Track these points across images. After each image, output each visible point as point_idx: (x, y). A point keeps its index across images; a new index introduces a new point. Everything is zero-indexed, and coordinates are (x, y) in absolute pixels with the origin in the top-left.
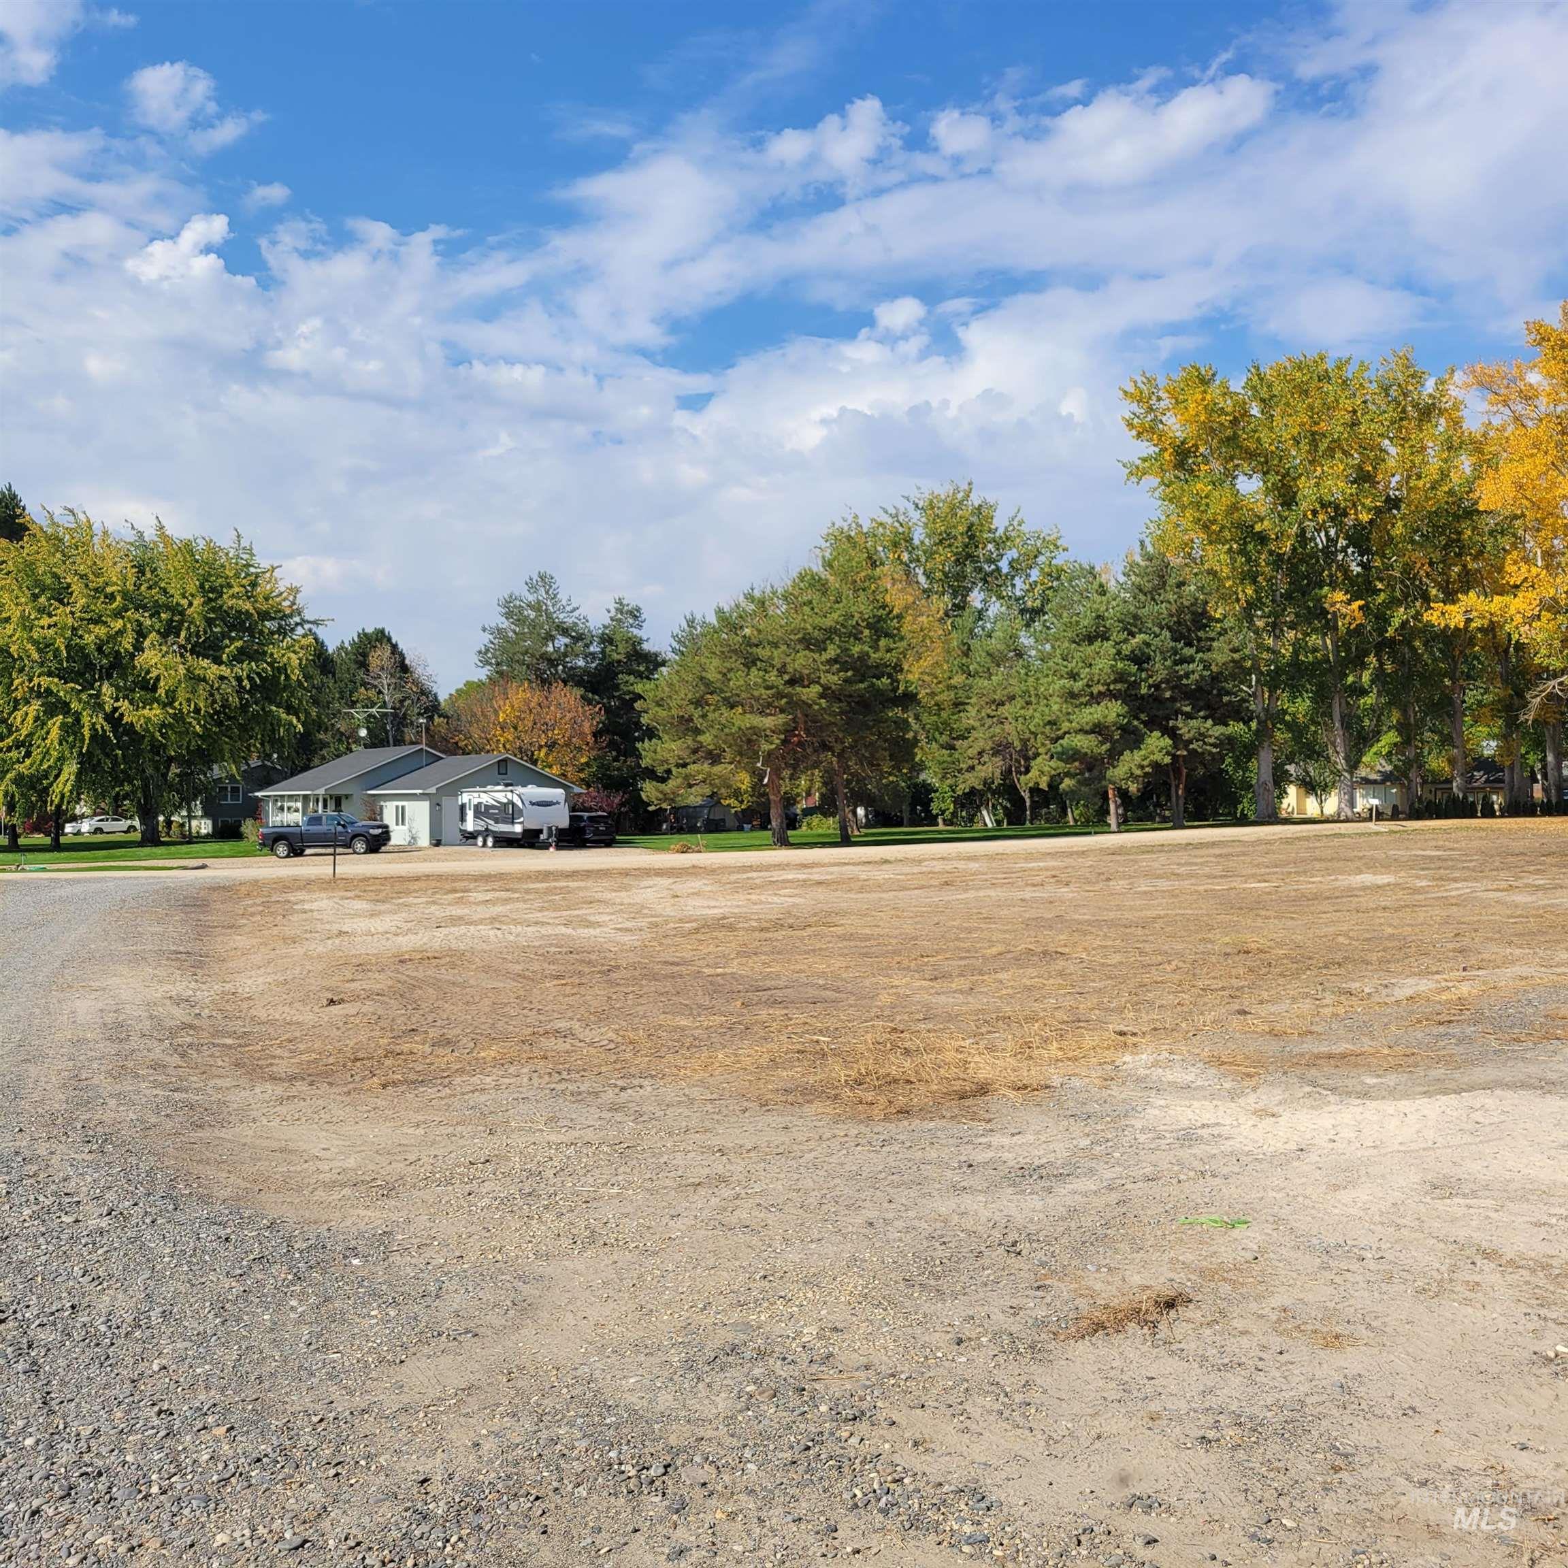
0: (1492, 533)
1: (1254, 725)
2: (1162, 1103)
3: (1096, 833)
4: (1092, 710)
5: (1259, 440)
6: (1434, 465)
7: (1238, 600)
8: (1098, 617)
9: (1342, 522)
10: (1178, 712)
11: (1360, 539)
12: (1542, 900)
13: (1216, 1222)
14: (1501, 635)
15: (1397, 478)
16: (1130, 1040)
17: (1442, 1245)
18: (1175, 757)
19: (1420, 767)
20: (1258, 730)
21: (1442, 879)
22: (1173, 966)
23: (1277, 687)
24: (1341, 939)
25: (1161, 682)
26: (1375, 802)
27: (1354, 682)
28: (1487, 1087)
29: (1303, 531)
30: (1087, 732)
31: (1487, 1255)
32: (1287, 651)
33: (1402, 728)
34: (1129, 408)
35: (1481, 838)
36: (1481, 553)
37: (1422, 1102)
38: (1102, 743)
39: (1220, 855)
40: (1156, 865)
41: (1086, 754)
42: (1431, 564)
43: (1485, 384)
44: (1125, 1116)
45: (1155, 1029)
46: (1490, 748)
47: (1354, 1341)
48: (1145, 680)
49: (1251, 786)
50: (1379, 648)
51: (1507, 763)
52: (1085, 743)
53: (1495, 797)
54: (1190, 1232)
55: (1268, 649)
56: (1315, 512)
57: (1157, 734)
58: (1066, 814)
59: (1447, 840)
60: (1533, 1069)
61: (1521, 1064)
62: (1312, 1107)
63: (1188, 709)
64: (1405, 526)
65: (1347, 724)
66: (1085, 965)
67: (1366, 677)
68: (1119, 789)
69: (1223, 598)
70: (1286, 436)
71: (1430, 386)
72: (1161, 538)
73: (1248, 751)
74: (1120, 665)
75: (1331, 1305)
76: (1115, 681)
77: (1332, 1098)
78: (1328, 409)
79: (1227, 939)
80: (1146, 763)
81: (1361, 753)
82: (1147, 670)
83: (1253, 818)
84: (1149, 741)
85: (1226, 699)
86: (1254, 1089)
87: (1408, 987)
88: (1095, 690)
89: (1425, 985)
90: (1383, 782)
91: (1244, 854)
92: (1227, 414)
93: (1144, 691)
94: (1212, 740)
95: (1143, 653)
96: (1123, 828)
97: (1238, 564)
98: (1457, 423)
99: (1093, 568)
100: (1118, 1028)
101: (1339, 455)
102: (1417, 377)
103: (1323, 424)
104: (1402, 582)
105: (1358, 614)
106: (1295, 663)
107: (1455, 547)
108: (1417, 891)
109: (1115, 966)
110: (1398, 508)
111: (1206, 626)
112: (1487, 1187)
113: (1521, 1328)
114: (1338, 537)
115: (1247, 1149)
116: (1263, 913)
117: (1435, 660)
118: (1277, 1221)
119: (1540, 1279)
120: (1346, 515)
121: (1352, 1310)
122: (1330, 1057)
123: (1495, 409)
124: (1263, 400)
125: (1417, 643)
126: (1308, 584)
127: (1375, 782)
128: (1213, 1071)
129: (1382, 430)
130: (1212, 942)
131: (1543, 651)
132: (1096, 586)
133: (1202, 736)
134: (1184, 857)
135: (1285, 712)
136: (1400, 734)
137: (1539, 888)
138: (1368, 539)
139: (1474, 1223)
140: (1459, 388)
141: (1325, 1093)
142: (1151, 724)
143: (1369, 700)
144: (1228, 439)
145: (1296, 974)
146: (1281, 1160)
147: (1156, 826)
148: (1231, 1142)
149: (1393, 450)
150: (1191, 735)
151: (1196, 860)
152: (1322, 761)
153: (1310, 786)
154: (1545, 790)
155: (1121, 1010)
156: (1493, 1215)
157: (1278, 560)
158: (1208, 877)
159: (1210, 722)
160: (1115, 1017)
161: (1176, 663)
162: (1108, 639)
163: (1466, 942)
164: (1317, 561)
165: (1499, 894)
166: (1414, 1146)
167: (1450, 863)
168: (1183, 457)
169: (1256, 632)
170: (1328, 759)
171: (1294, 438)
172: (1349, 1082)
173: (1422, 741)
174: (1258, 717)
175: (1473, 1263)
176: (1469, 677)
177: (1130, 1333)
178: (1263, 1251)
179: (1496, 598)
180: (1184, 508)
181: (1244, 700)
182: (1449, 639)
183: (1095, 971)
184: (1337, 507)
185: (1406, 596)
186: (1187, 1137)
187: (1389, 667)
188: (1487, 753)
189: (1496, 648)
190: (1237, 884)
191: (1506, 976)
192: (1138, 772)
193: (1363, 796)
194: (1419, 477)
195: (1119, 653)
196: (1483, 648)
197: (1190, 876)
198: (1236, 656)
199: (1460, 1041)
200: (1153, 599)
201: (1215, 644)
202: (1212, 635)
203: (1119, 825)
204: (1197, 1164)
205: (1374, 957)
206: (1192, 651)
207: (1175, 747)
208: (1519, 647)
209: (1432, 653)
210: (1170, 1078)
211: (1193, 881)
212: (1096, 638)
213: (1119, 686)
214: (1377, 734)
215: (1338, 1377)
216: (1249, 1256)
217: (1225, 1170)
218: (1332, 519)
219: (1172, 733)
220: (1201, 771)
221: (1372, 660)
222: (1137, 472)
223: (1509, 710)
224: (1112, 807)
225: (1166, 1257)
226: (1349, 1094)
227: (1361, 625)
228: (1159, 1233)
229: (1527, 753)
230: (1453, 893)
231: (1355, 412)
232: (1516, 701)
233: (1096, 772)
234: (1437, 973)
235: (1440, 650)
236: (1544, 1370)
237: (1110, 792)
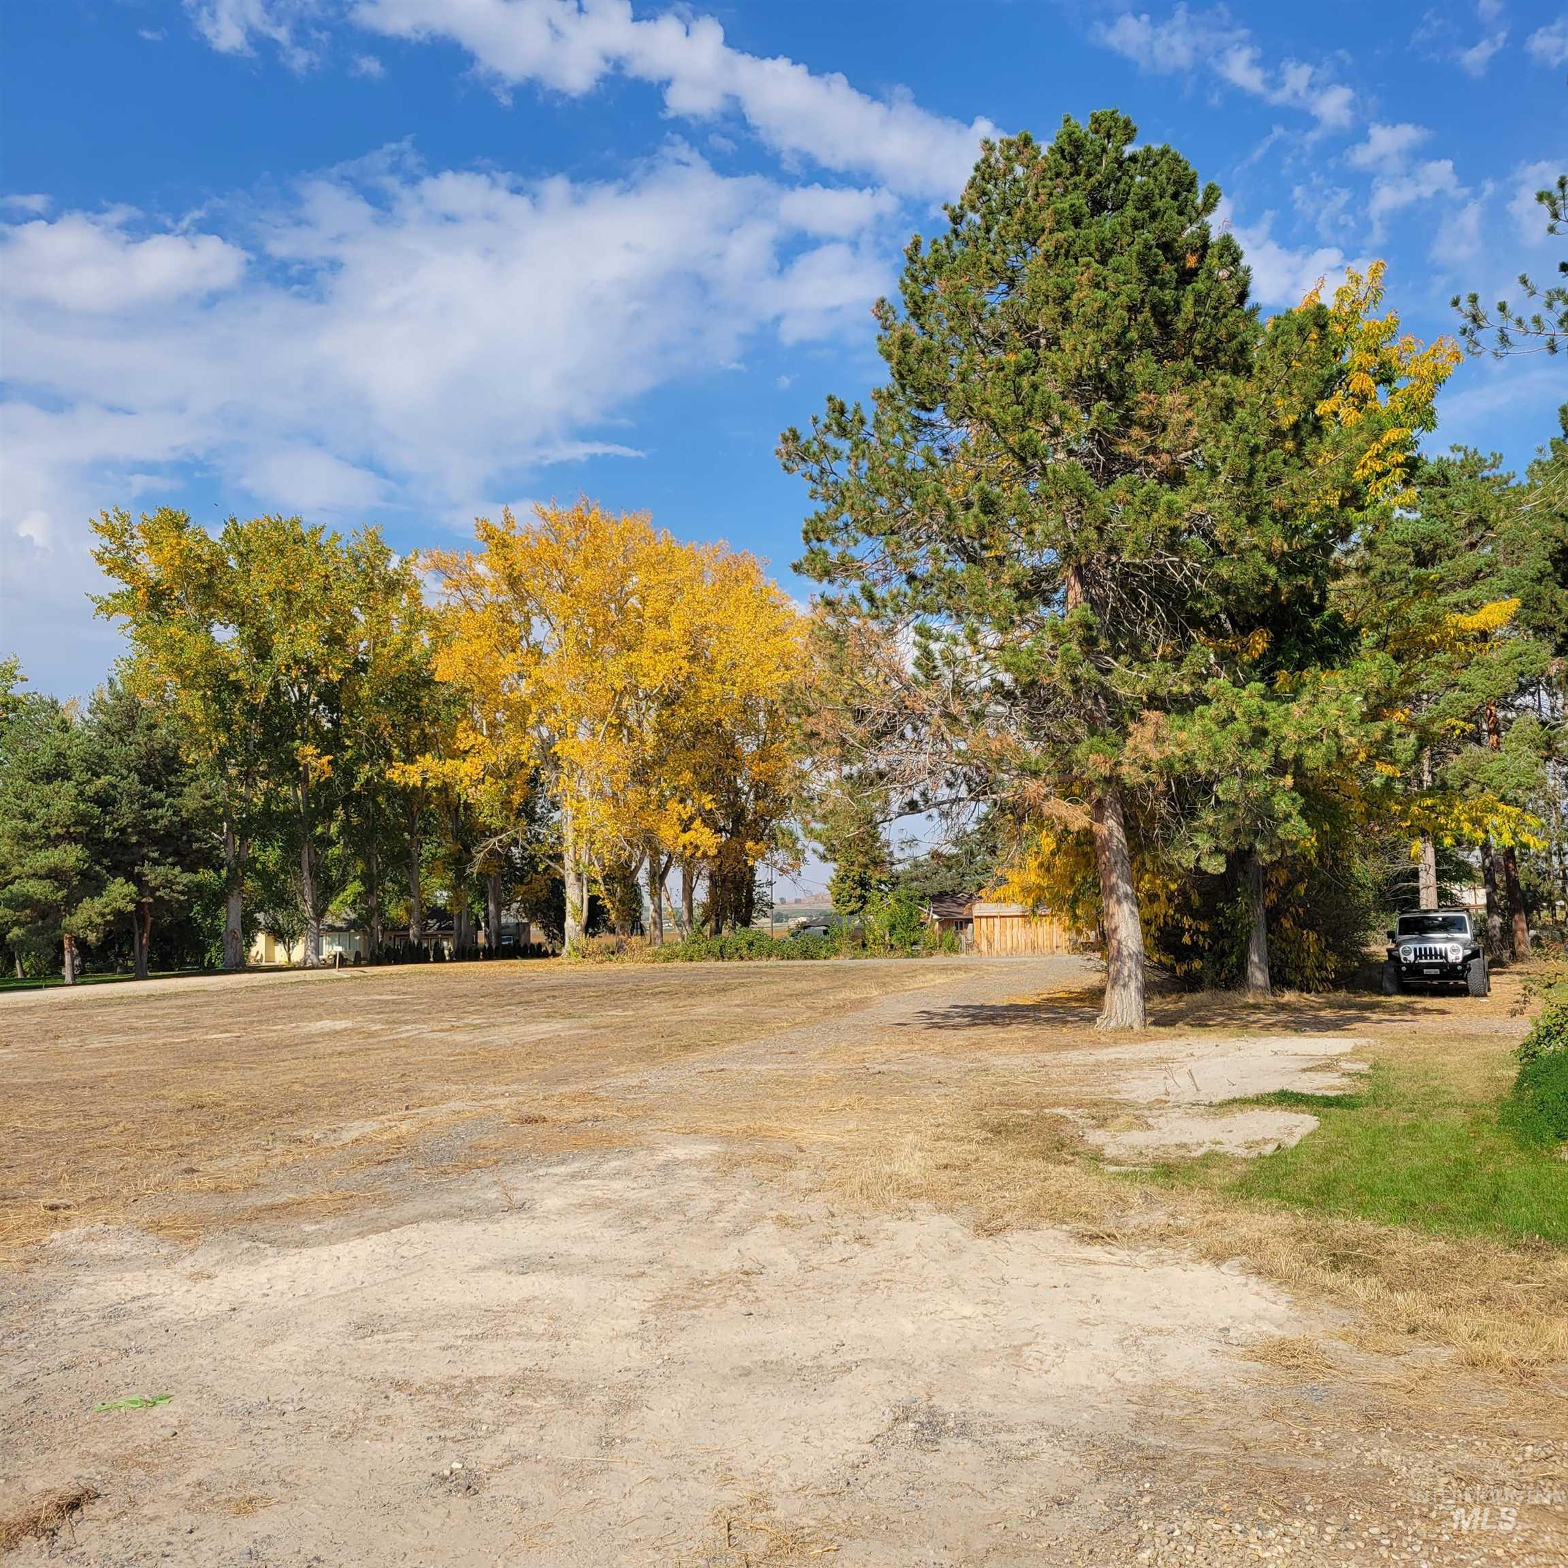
0: (446, 702)
1: (224, 873)
2: (91, 1280)
3: (47, 986)
4: (48, 854)
5: (235, 591)
6: (397, 633)
7: (211, 747)
8: (59, 754)
9: (313, 680)
10: (144, 858)
11: (330, 696)
12: (479, 1038)
13: (135, 1402)
14: (452, 794)
15: (365, 643)
16: (63, 1213)
17: (360, 1385)
18: (139, 905)
19: (382, 915)
20: (228, 878)
21: (394, 1022)
22: (120, 1128)
23: (248, 836)
24: (296, 1087)
25: (127, 826)
26: (339, 949)
27: (323, 833)
28: (415, 1221)
29: (277, 685)
30: (41, 878)
31: (398, 1386)
32: (259, 801)
33: (366, 878)
34: (98, 542)
35: (431, 982)
36: (436, 720)
37: (355, 1243)
38: (59, 889)
39: (183, 1006)
40: (113, 1019)
41: (39, 901)
42: (394, 726)
43: (441, 569)
44: (47, 1300)
45: (93, 1199)
46: (441, 897)
47: (267, 1501)
48: (110, 823)
49: (220, 934)
50: (346, 801)
51: (456, 912)
52: (37, 889)
53: (445, 943)
54: (106, 1419)
55: (241, 798)
56: (288, 667)
57: (121, 880)
58: (14, 966)
59: (403, 984)
60: (456, 1199)
61: (446, 1195)
62: (250, 1263)
63: (156, 855)
64: (371, 688)
65: (314, 875)
66: (19, 1134)
67: (334, 829)
68: (76, 939)
69: (197, 744)
70: (262, 591)
71: (394, 563)
72: (132, 678)
73: (217, 899)
74: (82, 807)
75: (247, 1468)
76: (76, 824)
77: (271, 1251)
78: (303, 571)
79: (182, 1095)
80: (107, 910)
81: (327, 902)
82: (112, 813)
83: (220, 966)
84: (111, 887)
85: (195, 846)
86: (192, 1252)
87: (355, 1129)
88: (53, 832)
89: (369, 1127)
90: (347, 930)
91: (208, 1004)
92: (203, 562)
93: (108, 835)
94: (180, 888)
95: (108, 796)
96: (78, 980)
97: (211, 712)
98: (416, 599)
99: (56, 702)
100: (50, 1202)
101: (312, 615)
102: (384, 554)
103: (297, 584)
104: (368, 740)
105: (328, 768)
106: (266, 811)
107: (415, 712)
108: (371, 1035)
109: (55, 1133)
110: (365, 671)
111: (177, 771)
112: (404, 1320)
113: (423, 1453)
114: (310, 693)
115: (177, 1317)
116: (222, 1064)
117: (396, 816)
118: (202, 1388)
119: (444, 1402)
120: (317, 672)
121: (268, 1469)
122: (272, 1208)
123: (449, 592)
124: (240, 554)
125: (380, 799)
126: (281, 737)
127: (340, 930)
128: (151, 1237)
129: (352, 598)
130: (165, 1098)
131: (486, 812)
132: (57, 721)
133: (168, 884)
134: (145, 1009)
135: (255, 860)
136: (364, 884)
137: (476, 1027)
138: (338, 698)
139: (390, 1357)
140: (420, 571)
141: (263, 1246)
142: (115, 870)
143: (336, 851)
144: (205, 587)
145: (249, 1126)
146: (212, 1324)
147: (117, 977)
148: (159, 1313)
149: (362, 618)
150: (158, 882)
151: (156, 1012)
152: (291, 909)
153: (279, 934)
154: (487, 936)
155: (56, 1181)
156: (407, 1346)
157: (252, 711)
158: (168, 1030)
159: (178, 869)
160: (48, 1190)
161: (144, 807)
162: (69, 779)
163: (411, 1082)
164: (290, 714)
165: (442, 1034)
166: (343, 1289)
167: (402, 1007)
168: (157, 598)
169: (229, 780)
170: (296, 907)
171: (270, 595)
172: (289, 1232)
173: (384, 891)
174: (228, 865)
175: (387, 1397)
176: (425, 832)
177: (24, 1548)
178: (183, 1425)
179: (448, 761)
180: (157, 649)
181: (214, 848)
182: (409, 797)
183: (30, 1140)
184: (309, 665)
185: (372, 754)
186: (114, 1314)
187: (355, 820)
188: (440, 902)
189: (448, 807)
190: (197, 1035)
191: (441, 1113)
192: (99, 920)
193: (329, 943)
194: (384, 646)
195: (81, 793)
196: (437, 806)
197: (149, 1029)
198: (208, 803)
199: (395, 1179)
200: (121, 739)
201: (186, 790)
202: (183, 780)
203: (74, 977)
204: (123, 1343)
205: (325, 1103)
206: (162, 795)
207: (141, 894)
208: (468, 807)
209: (393, 808)
210: (103, 1251)
211: (152, 1034)
212: (56, 776)
213: (80, 829)
214: (343, 884)
215: (247, 1544)
216: (167, 1433)
217: (151, 1344)
218: (305, 675)
219: (138, 880)
220: (167, 919)
221: (340, 812)
222: (106, 608)
223: (459, 861)
224: (67, 958)
225: (75, 1453)
226: (287, 1244)
227: (330, 778)
228: (71, 1426)
229: (473, 903)
230: (403, 1035)
231: (327, 577)
232: (465, 856)
233: (50, 921)
234: (382, 1113)
235: (400, 805)
236: (440, 1490)
237: (66, 943)
